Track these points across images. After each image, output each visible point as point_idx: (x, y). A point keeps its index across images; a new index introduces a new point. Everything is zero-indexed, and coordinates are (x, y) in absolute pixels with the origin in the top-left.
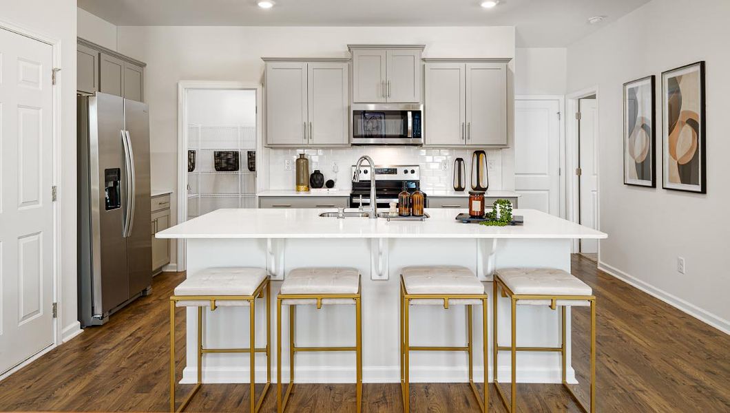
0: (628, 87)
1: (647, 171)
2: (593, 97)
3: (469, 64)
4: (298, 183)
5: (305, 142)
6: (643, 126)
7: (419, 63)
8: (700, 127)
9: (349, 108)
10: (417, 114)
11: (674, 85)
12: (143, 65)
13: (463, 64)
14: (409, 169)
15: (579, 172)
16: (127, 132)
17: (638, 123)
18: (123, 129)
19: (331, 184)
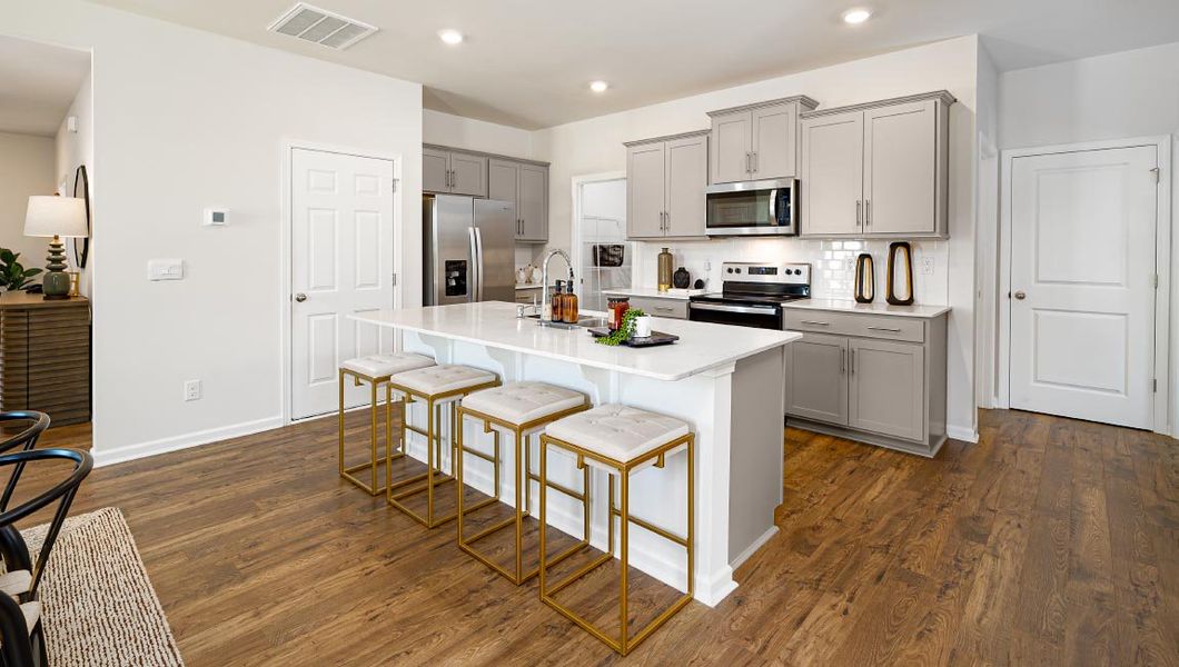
4: (660, 282)
5: (661, 234)
12: (547, 165)
14: (793, 269)
16: (477, 229)
18: (469, 226)
19: (700, 285)
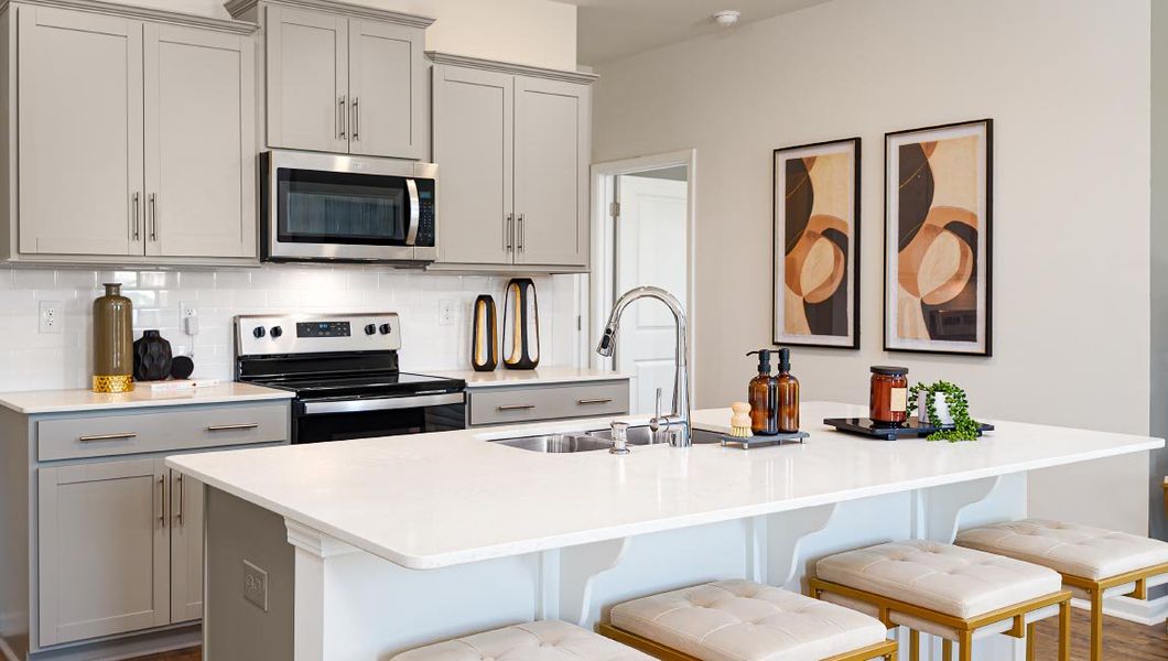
0: (786, 156)
3: (520, 79)
6: (830, 234)
7: (421, 65)
8: (975, 235)
9: (264, 160)
10: (426, 186)
11: (915, 157)
13: (509, 78)
17: (813, 226)
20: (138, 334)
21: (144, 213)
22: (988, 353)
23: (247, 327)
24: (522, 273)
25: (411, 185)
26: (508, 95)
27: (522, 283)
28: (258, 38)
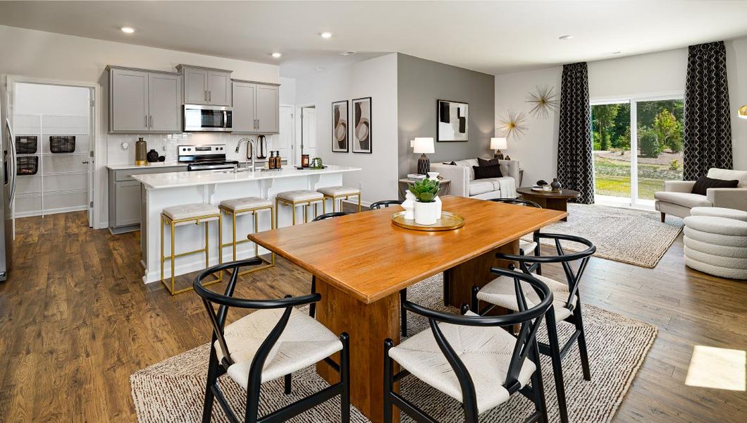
0: (334, 104)
1: (343, 144)
2: (314, 107)
6: (343, 124)
7: (229, 82)
8: (369, 124)
9: (182, 107)
10: (229, 113)
11: (358, 106)
13: (255, 85)
15: (302, 147)
17: (340, 122)
20: (148, 150)
21: (149, 120)
22: (371, 152)
23: (181, 149)
24: (262, 134)
25: (225, 112)
26: (255, 90)
27: (262, 137)
28: (182, 76)
